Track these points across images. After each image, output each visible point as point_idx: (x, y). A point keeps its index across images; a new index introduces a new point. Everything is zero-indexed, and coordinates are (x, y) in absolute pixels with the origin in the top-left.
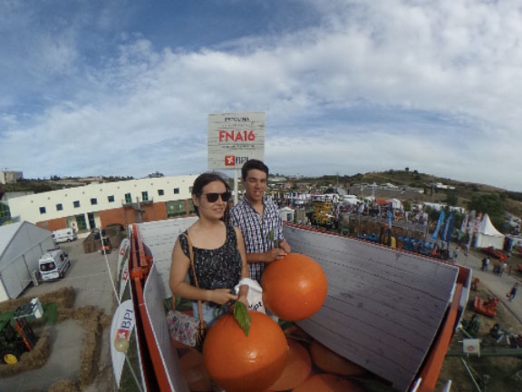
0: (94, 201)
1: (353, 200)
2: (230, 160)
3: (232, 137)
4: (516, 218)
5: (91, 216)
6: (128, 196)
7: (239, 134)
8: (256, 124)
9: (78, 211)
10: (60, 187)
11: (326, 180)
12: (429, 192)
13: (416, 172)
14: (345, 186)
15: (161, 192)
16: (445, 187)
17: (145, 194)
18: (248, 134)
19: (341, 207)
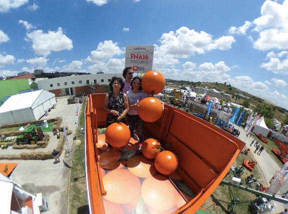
0: (73, 83)
1: (193, 94)
2: (135, 68)
3: (137, 57)
4: (278, 122)
5: (71, 89)
6: (88, 81)
7: (141, 56)
8: (149, 52)
9: (66, 87)
10: (59, 76)
11: (182, 82)
12: (235, 98)
13: (230, 86)
14: (191, 87)
15: (102, 81)
16: (244, 96)
17: (95, 81)
18: (145, 56)
19: (187, 97)
